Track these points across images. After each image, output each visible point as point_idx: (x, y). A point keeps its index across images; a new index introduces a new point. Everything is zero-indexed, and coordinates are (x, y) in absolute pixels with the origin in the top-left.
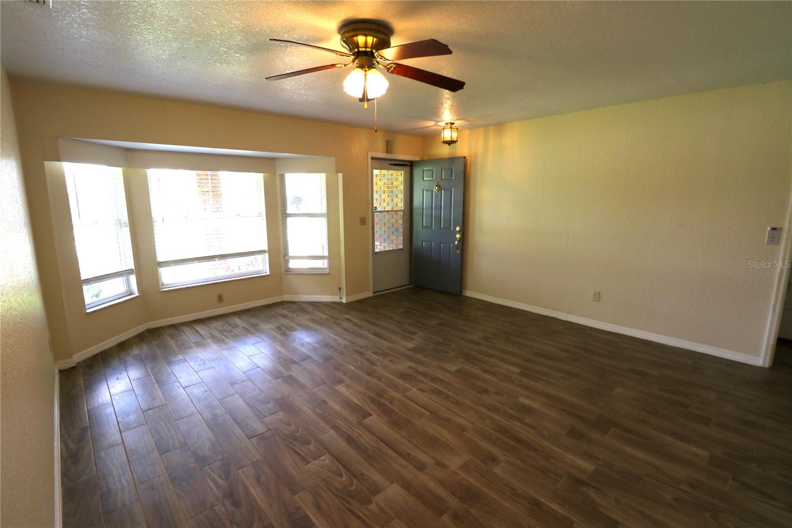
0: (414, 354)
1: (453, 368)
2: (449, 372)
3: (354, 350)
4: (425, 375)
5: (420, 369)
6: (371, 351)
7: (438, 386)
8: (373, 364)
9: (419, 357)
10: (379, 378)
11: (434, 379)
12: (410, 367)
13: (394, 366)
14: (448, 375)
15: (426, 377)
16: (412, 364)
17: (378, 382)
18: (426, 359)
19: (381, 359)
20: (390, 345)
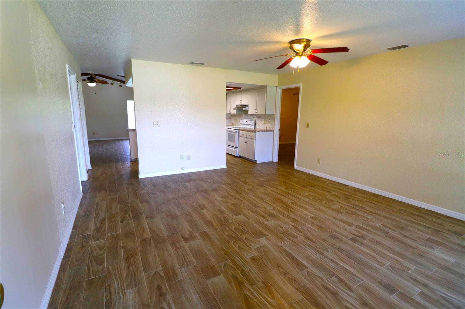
0: (263, 231)
1: (241, 217)
2: (245, 215)
3: (316, 243)
4: (261, 215)
5: (262, 219)
6: (299, 239)
7: (255, 209)
8: (294, 227)
9: (259, 228)
10: (288, 217)
11: (256, 212)
12: (268, 221)
13: (279, 223)
14: (246, 213)
15: (260, 214)
16: (266, 222)
17: (289, 215)
18: (255, 225)
19: (289, 230)
20: (281, 244)
